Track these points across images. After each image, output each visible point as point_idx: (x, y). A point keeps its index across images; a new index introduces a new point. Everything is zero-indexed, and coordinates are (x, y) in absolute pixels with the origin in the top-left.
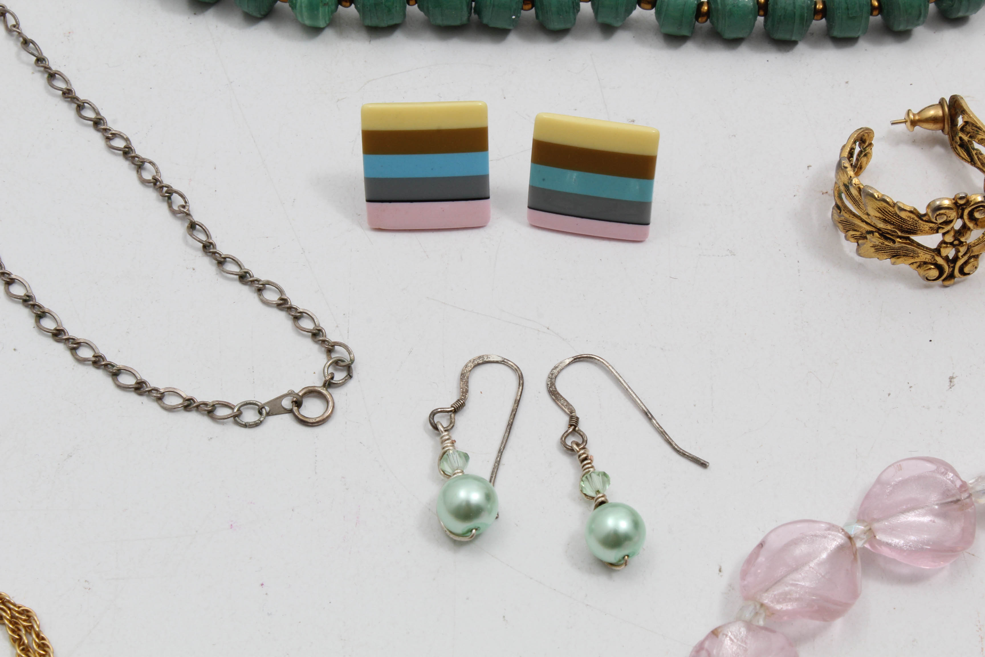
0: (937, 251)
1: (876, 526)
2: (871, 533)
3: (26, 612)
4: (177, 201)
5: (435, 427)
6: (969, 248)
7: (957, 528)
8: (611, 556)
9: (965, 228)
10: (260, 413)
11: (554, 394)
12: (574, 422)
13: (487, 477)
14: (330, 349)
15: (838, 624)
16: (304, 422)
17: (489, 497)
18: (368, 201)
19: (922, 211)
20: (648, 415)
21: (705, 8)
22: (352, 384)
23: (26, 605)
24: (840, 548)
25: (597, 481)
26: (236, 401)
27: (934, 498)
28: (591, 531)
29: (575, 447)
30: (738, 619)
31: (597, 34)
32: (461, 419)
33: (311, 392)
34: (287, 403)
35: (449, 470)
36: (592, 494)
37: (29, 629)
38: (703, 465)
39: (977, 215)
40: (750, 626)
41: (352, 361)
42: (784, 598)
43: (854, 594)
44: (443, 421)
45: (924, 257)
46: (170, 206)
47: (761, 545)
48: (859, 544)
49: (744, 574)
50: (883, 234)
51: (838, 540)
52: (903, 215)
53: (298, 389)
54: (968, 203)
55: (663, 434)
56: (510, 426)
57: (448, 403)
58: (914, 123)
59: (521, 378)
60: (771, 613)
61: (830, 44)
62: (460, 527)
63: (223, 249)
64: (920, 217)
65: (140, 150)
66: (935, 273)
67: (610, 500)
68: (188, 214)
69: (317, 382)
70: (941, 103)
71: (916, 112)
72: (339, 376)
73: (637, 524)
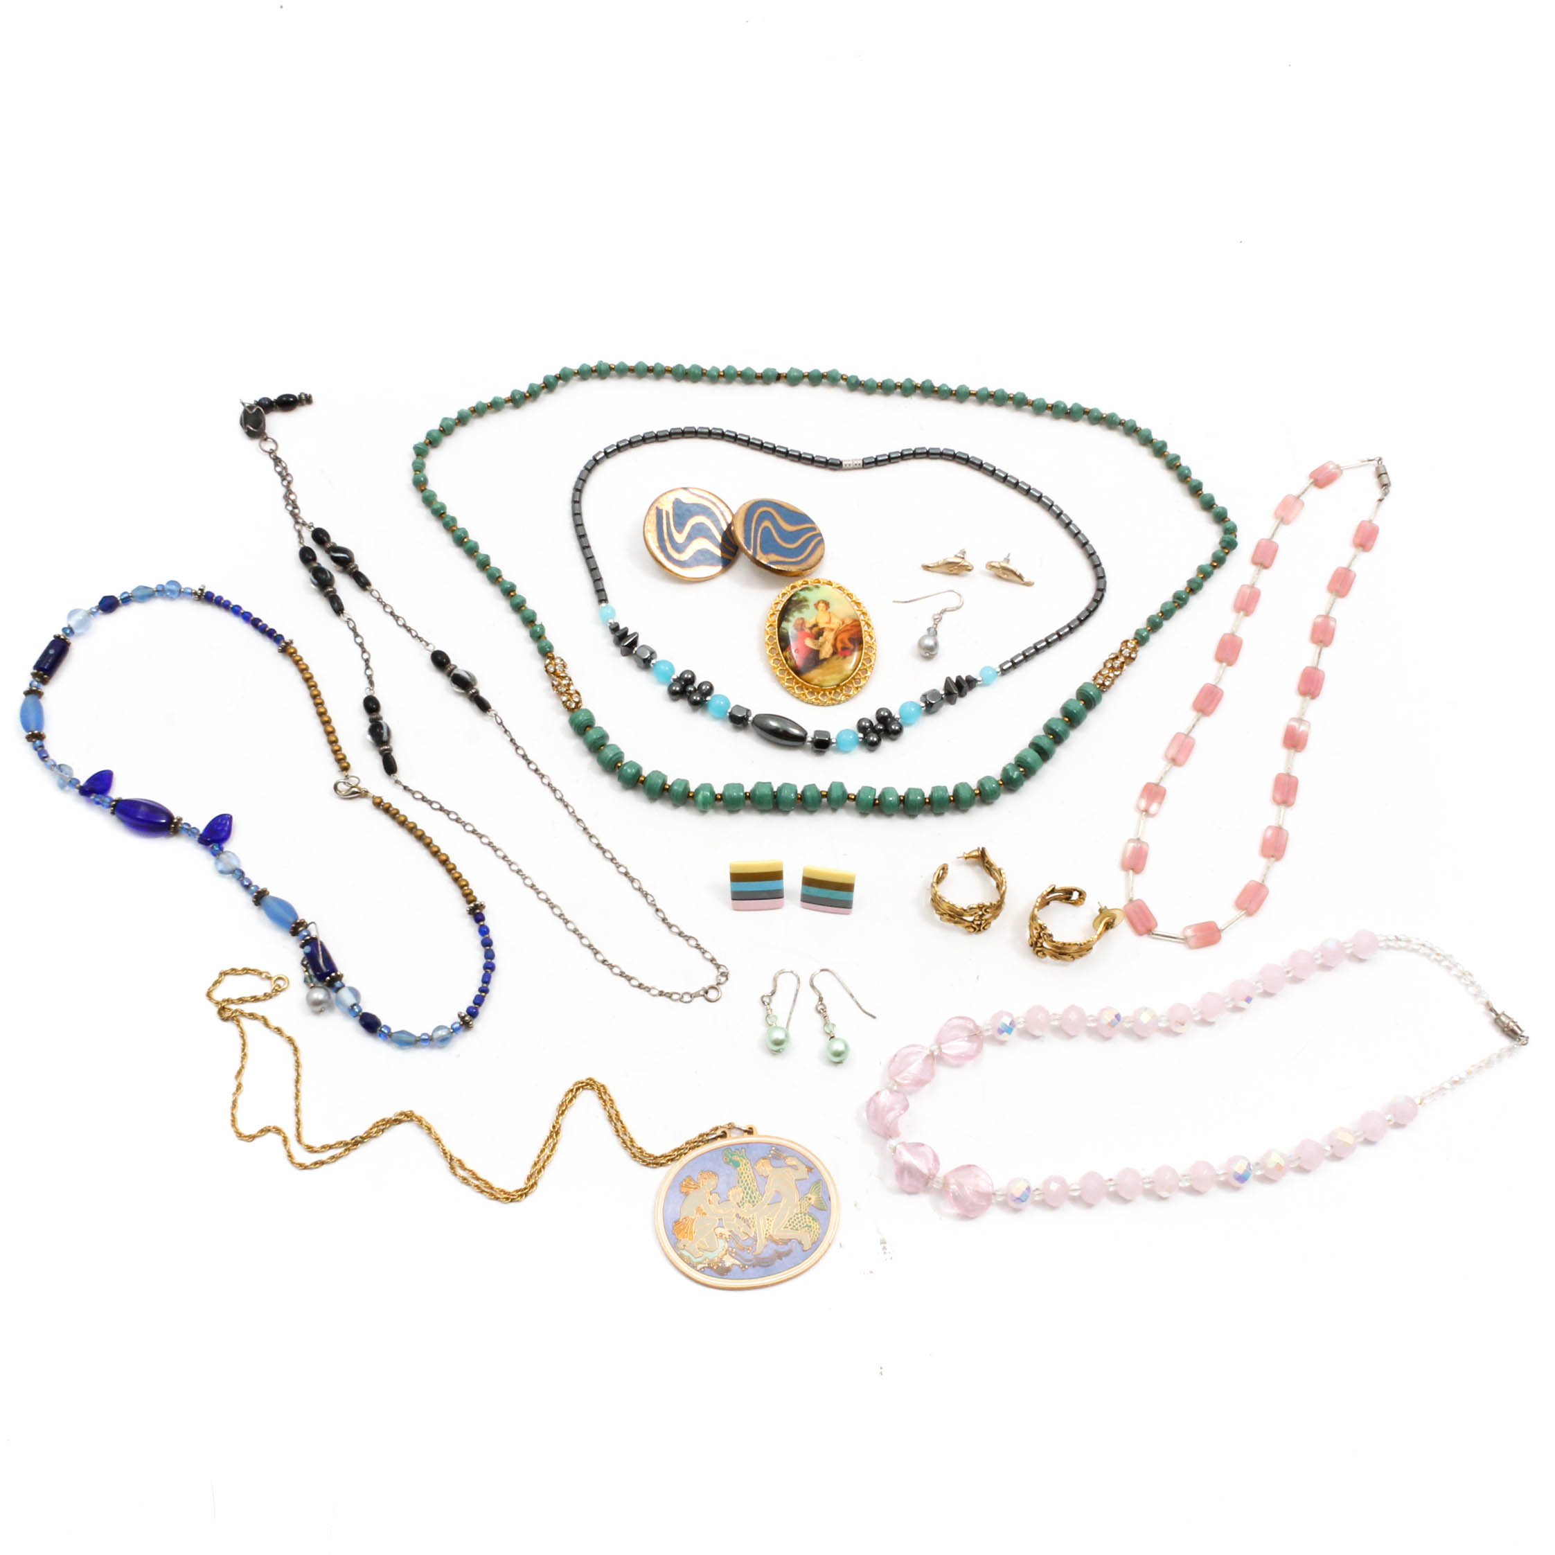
0: (973, 922)
1: (942, 1046)
2: (940, 1048)
3: (603, 1086)
4: (650, 899)
5: (763, 1003)
6: (986, 920)
7: (975, 1046)
8: (837, 1060)
9: (983, 915)
10: (691, 997)
11: (813, 986)
12: (821, 999)
13: (785, 1027)
14: (718, 967)
15: (927, 1087)
16: (709, 1001)
17: (787, 1035)
18: (733, 899)
19: (965, 908)
20: (851, 995)
21: (877, 802)
22: (728, 982)
23: (603, 1083)
24: (928, 1056)
25: (831, 1027)
26: (681, 992)
27: (965, 1034)
28: (828, 1048)
29: (822, 1011)
30: (886, 1088)
31: (829, 811)
32: (774, 998)
33: (712, 987)
34: (702, 993)
35: (770, 1023)
36: (828, 1032)
37: (605, 1093)
38: (874, 1017)
39: (988, 910)
40: (891, 1091)
41: (728, 973)
42: (904, 1079)
43: (933, 1075)
44: (767, 1000)
45: (969, 924)
46: (647, 900)
47: (896, 1056)
48: (936, 1053)
49: (889, 1067)
50: (950, 915)
51: (928, 1052)
52: (958, 910)
53: (706, 986)
54: (984, 906)
55: (858, 1004)
56: (795, 1001)
57: (768, 991)
58: (966, 858)
59: (799, 980)
60: (899, 1085)
61: (933, 815)
62: (776, 1048)
63: (671, 921)
64: (965, 910)
65: (632, 874)
66: (972, 930)
67: (836, 1036)
68: (655, 905)
69: (714, 983)
70: (978, 850)
71: (967, 852)
72: (723, 979)
73: (846, 1046)
